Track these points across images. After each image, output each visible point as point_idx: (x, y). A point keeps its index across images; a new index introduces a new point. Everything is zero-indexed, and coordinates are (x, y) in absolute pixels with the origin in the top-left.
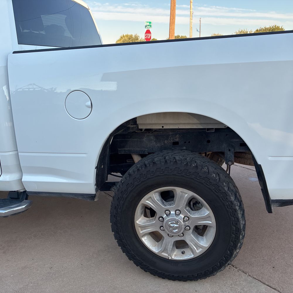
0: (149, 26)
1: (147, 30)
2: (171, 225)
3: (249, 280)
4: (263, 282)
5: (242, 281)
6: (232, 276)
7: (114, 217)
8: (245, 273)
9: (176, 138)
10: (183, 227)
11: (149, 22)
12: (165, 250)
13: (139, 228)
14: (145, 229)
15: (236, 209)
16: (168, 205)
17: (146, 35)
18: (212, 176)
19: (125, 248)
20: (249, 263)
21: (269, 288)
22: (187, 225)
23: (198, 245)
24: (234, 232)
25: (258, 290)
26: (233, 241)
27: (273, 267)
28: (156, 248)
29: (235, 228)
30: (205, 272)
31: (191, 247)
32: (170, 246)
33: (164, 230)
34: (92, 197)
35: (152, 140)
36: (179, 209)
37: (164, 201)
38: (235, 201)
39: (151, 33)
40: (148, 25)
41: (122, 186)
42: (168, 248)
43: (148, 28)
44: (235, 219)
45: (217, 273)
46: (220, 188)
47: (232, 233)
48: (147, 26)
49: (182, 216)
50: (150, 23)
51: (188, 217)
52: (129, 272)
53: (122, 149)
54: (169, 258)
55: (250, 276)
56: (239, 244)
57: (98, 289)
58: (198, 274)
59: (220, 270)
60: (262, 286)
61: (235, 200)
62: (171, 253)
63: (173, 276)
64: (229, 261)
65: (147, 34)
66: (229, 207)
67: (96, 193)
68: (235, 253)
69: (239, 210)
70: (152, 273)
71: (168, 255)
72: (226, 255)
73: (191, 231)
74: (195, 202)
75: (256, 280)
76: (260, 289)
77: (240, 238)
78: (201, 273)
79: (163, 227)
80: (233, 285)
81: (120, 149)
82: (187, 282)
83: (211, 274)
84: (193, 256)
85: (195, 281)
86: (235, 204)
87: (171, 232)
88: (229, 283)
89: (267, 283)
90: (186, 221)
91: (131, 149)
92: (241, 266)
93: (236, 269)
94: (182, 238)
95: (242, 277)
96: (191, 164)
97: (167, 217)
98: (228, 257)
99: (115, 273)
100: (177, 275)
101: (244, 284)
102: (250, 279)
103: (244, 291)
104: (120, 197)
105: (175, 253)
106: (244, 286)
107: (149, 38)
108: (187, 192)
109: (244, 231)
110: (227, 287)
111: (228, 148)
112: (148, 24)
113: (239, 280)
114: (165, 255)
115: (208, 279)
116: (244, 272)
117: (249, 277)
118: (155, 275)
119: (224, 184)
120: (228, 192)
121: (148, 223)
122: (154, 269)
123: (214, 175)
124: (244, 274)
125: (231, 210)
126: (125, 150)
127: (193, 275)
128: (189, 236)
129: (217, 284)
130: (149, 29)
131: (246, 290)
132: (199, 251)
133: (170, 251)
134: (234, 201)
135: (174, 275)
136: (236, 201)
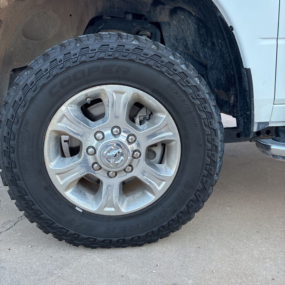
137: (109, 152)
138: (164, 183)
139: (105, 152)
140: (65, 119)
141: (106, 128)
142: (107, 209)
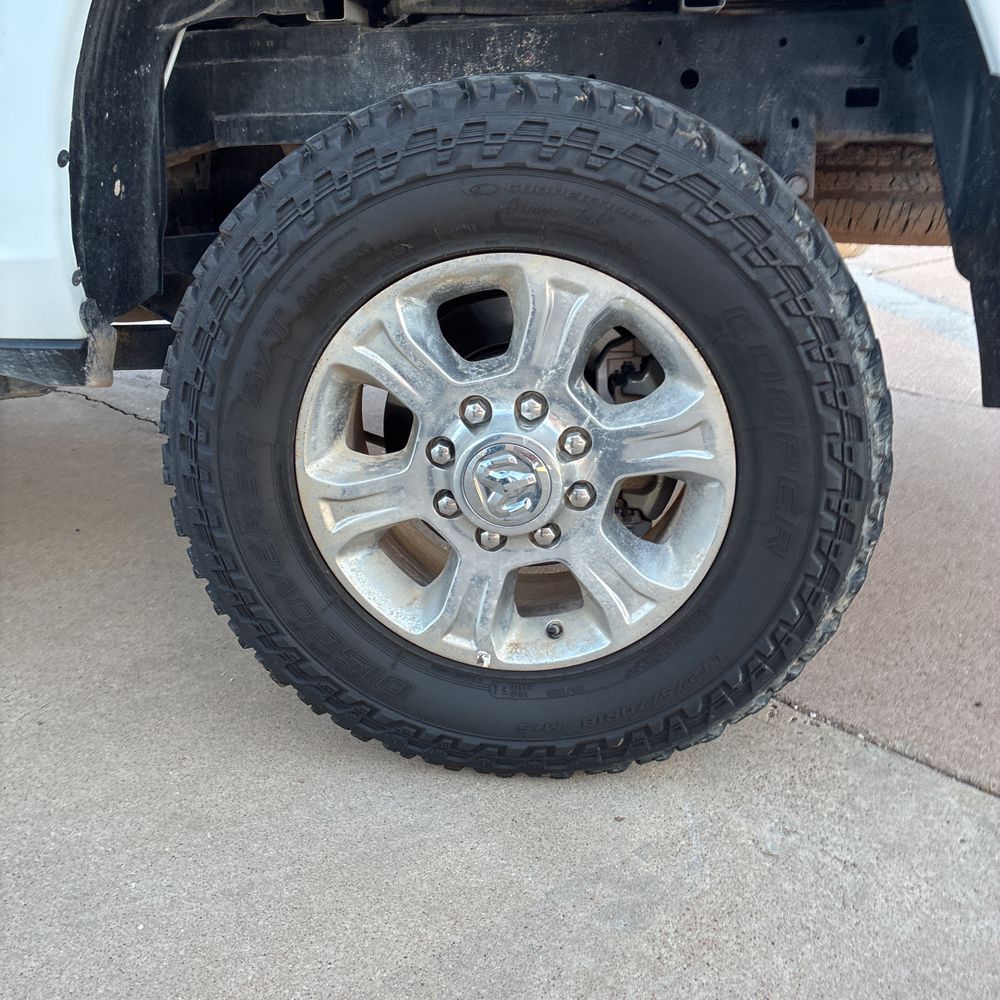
2: (492, 473)
3: (875, 759)
4: (943, 767)
5: (840, 764)
6: (790, 746)
7: (183, 448)
8: (850, 733)
9: (521, 51)
10: (561, 488)
12: (461, 621)
13: (324, 507)
14: (354, 512)
15: (857, 366)
16: (479, 373)
18: (732, 170)
19: (252, 616)
20: (860, 691)
21: (976, 792)
22: (578, 477)
23: (636, 585)
24: (835, 498)
25: (926, 806)
26: (825, 549)
27: (978, 705)
28: (417, 611)
29: (839, 475)
30: (667, 722)
31: (598, 597)
32: (488, 599)
33: (458, 513)
34: (68, 354)
35: (395, 61)
36: (536, 388)
37: (455, 354)
38: (851, 320)
41: (218, 259)
42: (476, 608)
44: (843, 428)
45: (724, 725)
46: (775, 240)
47: (823, 504)
49: (553, 426)
51: (586, 436)
52: (280, 746)
53: (233, 116)
54: (481, 661)
55: (874, 743)
56: (854, 569)
57: (108, 832)
58: (628, 738)
59: (745, 709)
60: (940, 786)
61: (850, 315)
62: (493, 632)
63: (502, 750)
64: (795, 663)
66: (816, 353)
67: (90, 332)
68: (829, 616)
69: (869, 375)
70: (392, 746)
71: (475, 648)
72: (783, 630)
73: (601, 509)
74: (619, 368)
75: (908, 760)
76: (933, 799)
77: (864, 533)
78: (647, 729)
79: (450, 494)
80: (799, 787)
81: (223, 118)
82: (571, 780)
83: (700, 732)
84: (607, 642)
85: (610, 772)
86: (852, 337)
87: (497, 514)
88: (778, 778)
89: (960, 772)
90: (576, 456)
91: (280, 115)
92: (826, 700)
93: (801, 718)
94: (550, 554)
95: (836, 747)
96: (614, 102)
97: (472, 435)
98: (791, 635)
99: (206, 755)
100: (523, 746)
101: (853, 777)
102: (875, 755)
103: (855, 809)
104: (207, 327)
105: (513, 636)
106: (852, 789)
108: (582, 283)
109: (884, 493)
110: (772, 798)
111: (785, 113)
113: (826, 760)
114: (458, 646)
115: (680, 760)
116: (841, 727)
117: (872, 748)
118: (407, 754)
119: (797, 218)
120: (818, 263)
121: (370, 474)
122: (401, 723)
123: (743, 166)
124: (848, 737)
125: (826, 373)
126: (248, 123)
127: (603, 743)
128: (589, 540)
129: (722, 785)
131: (864, 805)
132: (637, 620)
133: (489, 626)
134: (845, 320)
135: (505, 748)
136: (856, 322)
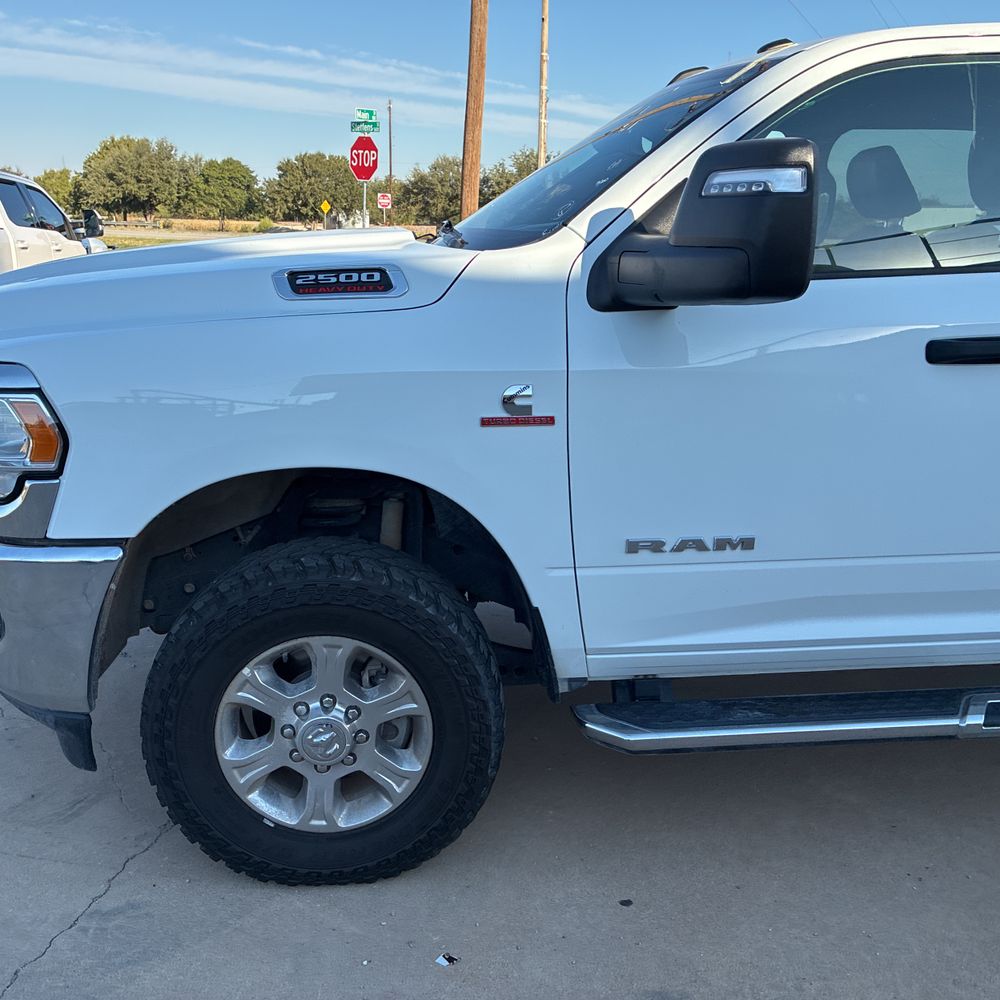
0: (370, 124)
1: (360, 138)
11: (367, 111)
17: (358, 156)
39: (376, 151)
40: (366, 123)
43: (363, 132)
48: (359, 123)
50: (371, 113)
65: (361, 152)
107: (366, 165)
112: (365, 116)
130: (367, 135)
137: (314, 737)
138: (407, 781)
139: (310, 737)
140: (248, 685)
141: (312, 696)
142: (315, 822)
